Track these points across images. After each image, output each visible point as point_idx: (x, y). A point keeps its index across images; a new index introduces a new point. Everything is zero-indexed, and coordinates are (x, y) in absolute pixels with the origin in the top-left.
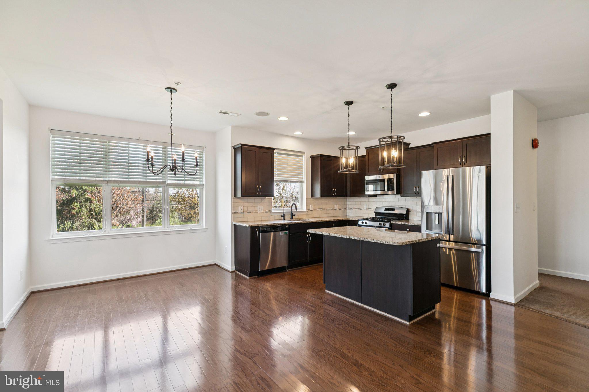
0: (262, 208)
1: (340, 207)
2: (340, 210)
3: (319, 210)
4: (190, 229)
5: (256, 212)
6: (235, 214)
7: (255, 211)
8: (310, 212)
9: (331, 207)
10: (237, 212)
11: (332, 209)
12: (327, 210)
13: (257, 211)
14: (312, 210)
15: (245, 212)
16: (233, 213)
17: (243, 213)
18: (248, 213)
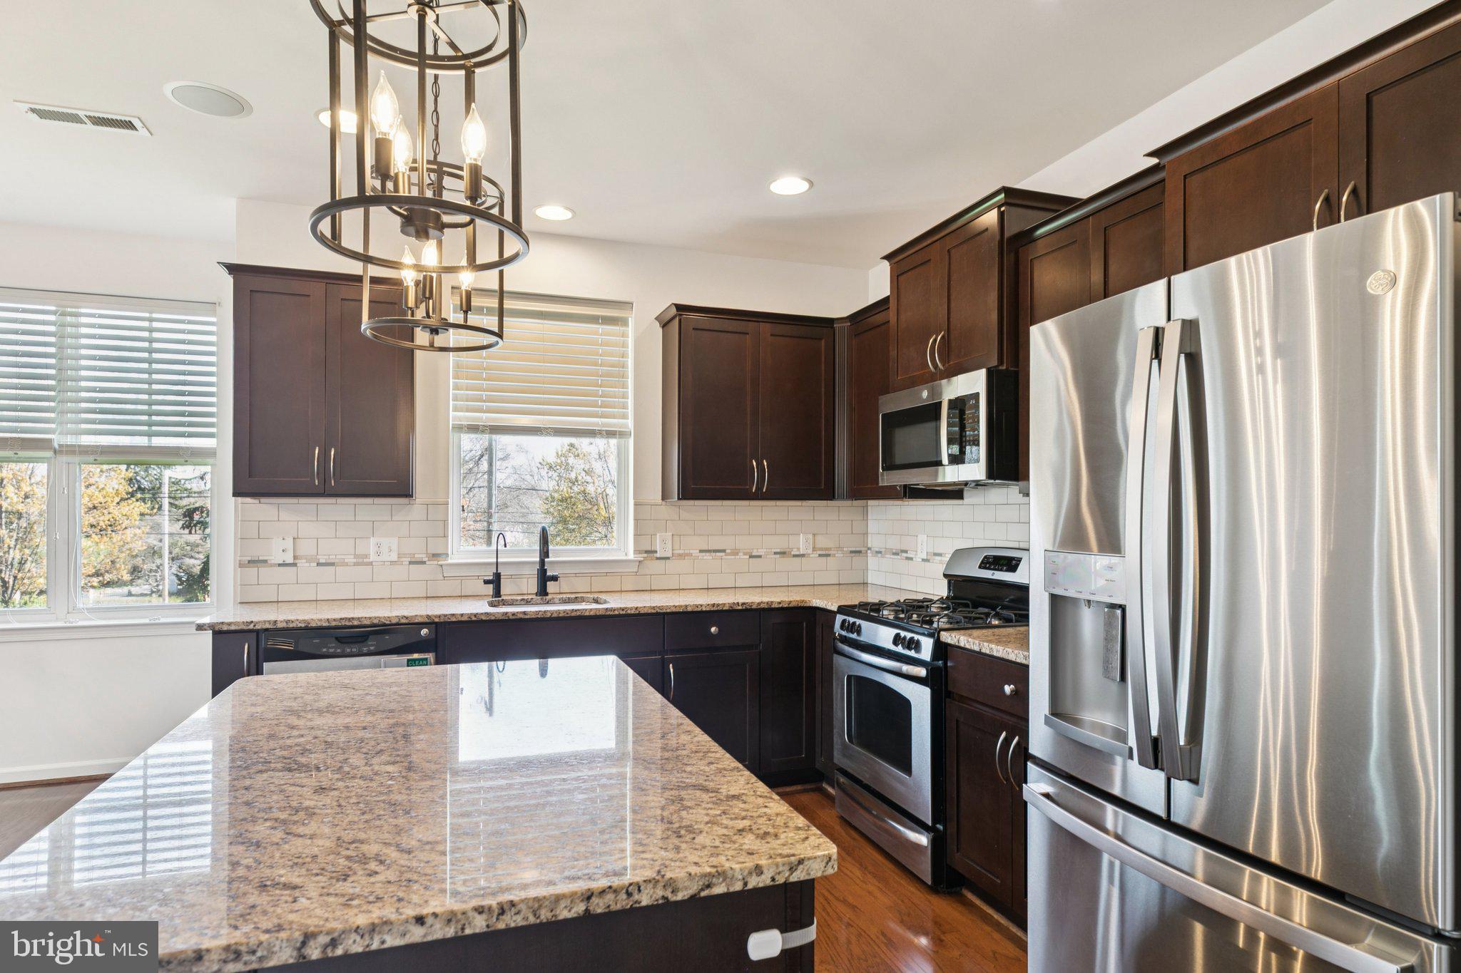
0: (395, 547)
1: (823, 542)
2: (828, 555)
3: (707, 556)
4: (147, 621)
5: (362, 561)
6: (253, 571)
7: (356, 556)
8: (656, 567)
9: (779, 543)
10: (265, 561)
11: (783, 553)
12: (751, 557)
13: (366, 556)
14: (669, 555)
15: (301, 563)
16: (241, 565)
17: (294, 565)
18: (319, 564)
